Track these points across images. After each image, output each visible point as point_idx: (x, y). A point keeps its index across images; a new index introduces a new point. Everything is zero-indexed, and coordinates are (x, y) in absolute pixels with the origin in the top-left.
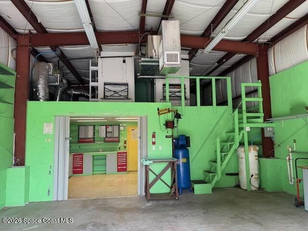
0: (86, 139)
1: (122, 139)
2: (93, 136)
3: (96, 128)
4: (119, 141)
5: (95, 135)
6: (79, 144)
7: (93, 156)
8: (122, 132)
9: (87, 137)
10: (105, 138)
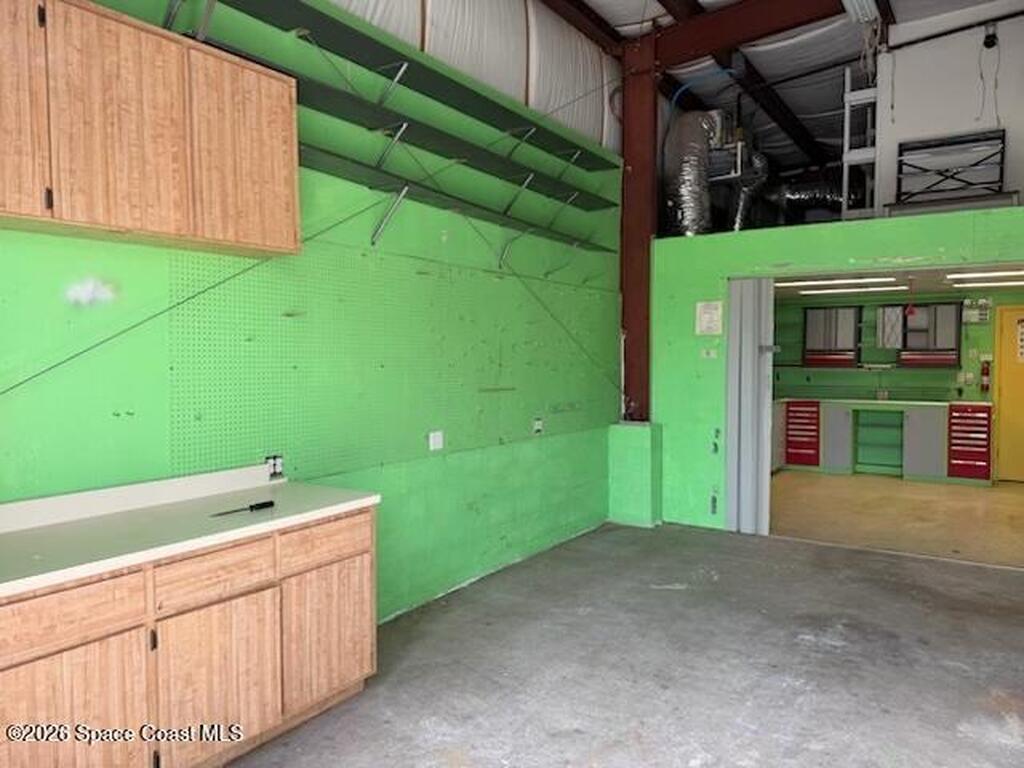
0: (831, 352)
1: (973, 356)
2: (856, 345)
3: (867, 315)
4: (957, 365)
5: (863, 339)
6: (805, 369)
7: (856, 413)
8: (972, 332)
9: (833, 346)
10: (900, 351)
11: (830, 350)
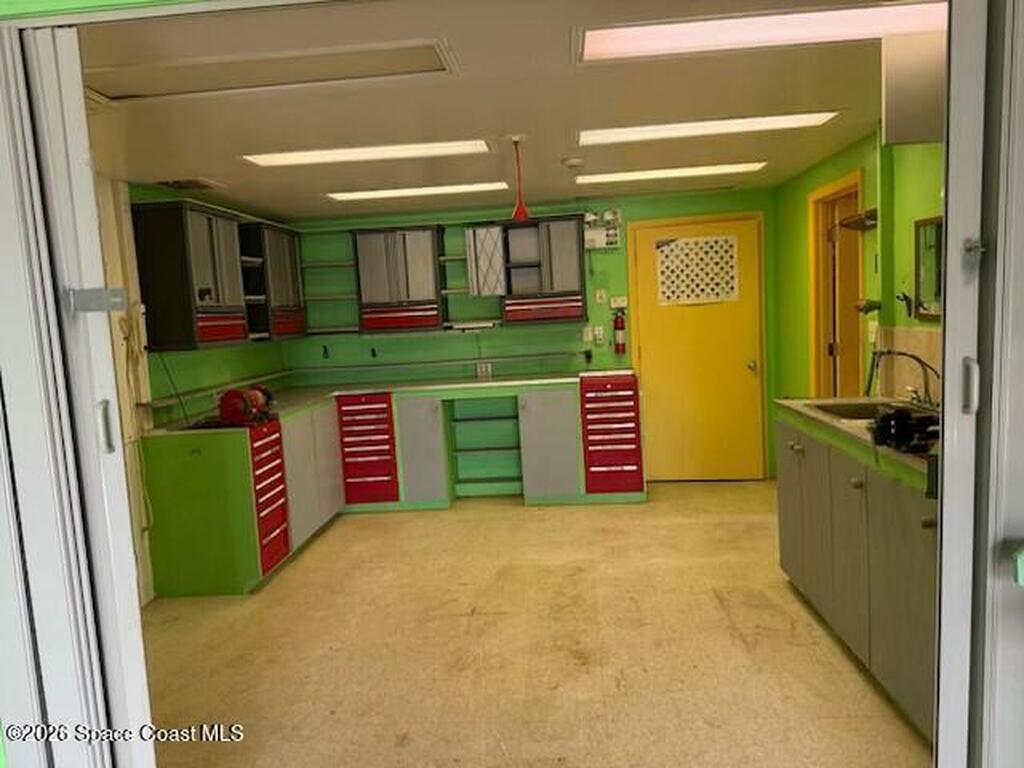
0: (400, 306)
1: (602, 301)
2: (438, 292)
3: (451, 243)
4: (582, 317)
5: (450, 283)
6: (366, 337)
7: (449, 405)
8: (598, 263)
9: (404, 298)
10: (502, 297)
11: (400, 303)
